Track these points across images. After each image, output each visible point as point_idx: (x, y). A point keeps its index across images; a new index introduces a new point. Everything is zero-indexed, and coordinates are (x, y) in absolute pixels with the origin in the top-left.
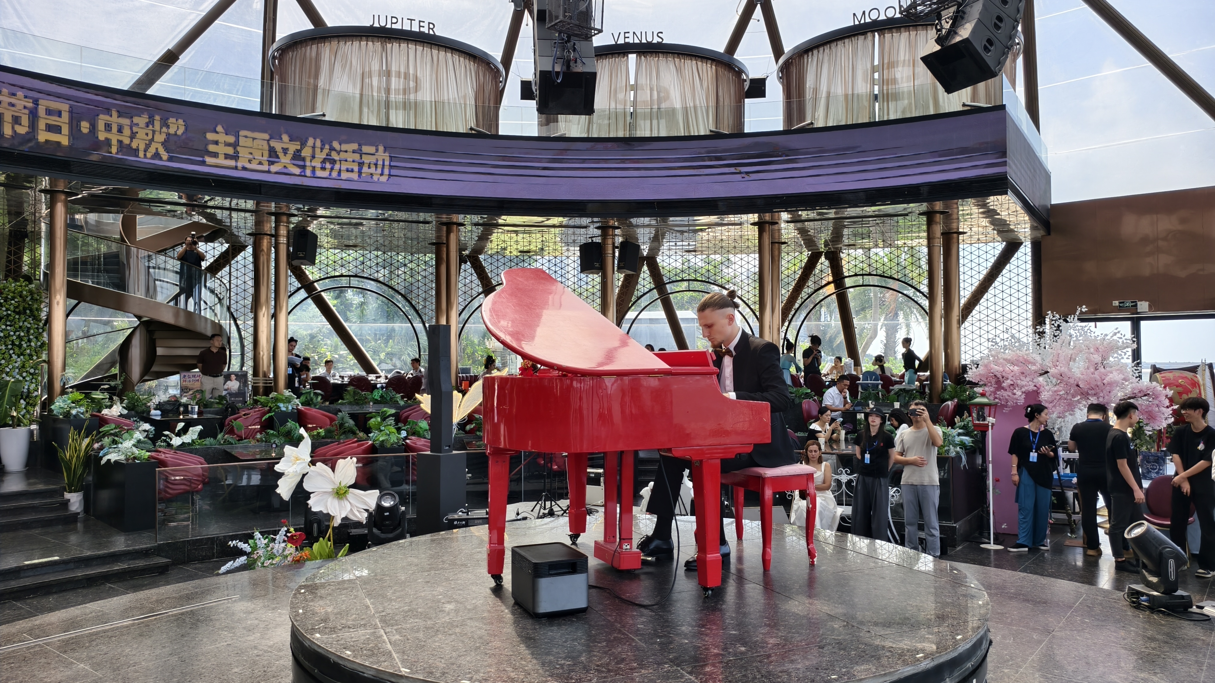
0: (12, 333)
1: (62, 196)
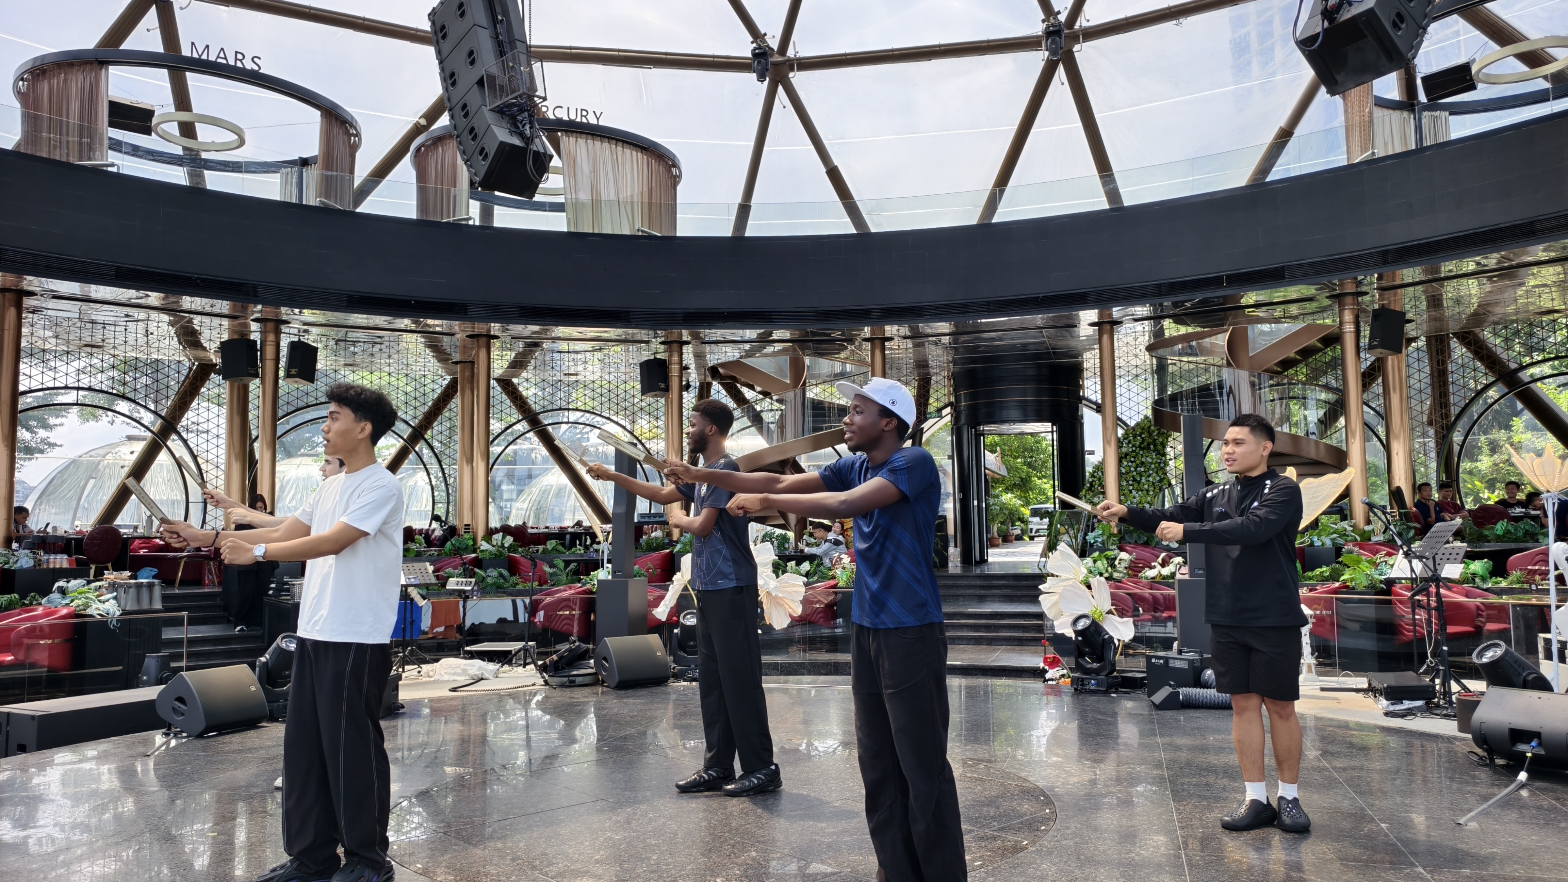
0: (1132, 469)
1: (1108, 327)
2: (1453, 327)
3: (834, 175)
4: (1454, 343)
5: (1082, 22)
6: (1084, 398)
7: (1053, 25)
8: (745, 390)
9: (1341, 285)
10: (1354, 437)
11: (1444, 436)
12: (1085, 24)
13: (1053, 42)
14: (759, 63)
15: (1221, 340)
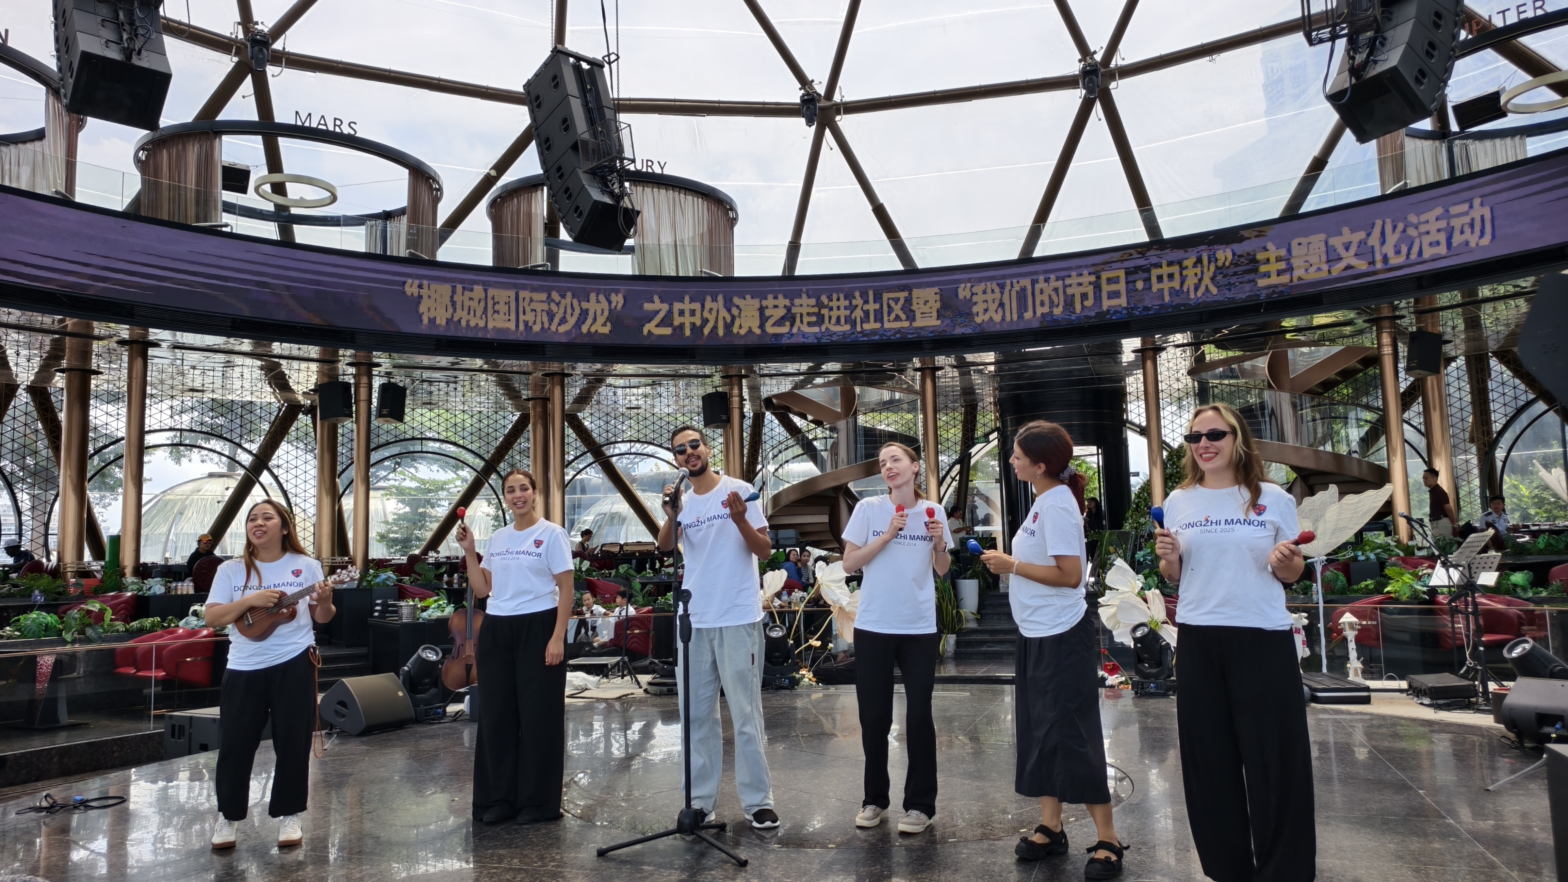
1: (1151, 353)
2: (1492, 345)
3: (880, 212)
4: (1494, 362)
5: (1118, 61)
6: (1127, 421)
7: (1089, 65)
8: (797, 420)
9: (1378, 309)
10: (1395, 456)
11: (1486, 453)
12: (1121, 63)
13: (1091, 81)
14: (808, 108)
15: (1262, 363)
